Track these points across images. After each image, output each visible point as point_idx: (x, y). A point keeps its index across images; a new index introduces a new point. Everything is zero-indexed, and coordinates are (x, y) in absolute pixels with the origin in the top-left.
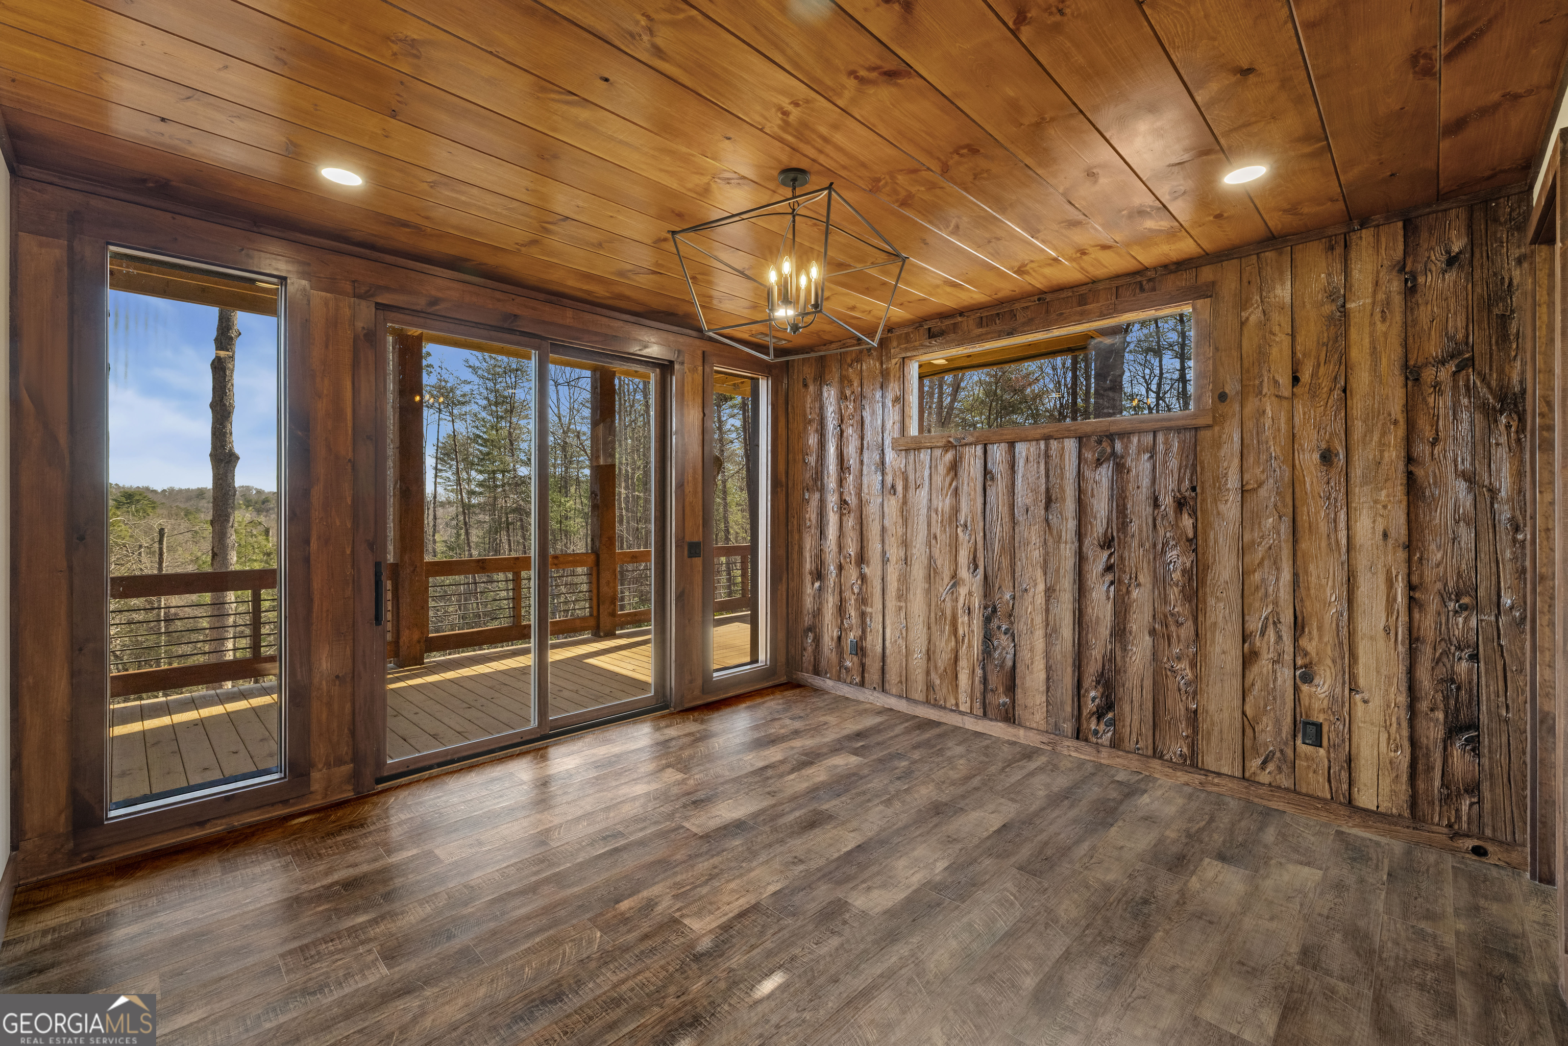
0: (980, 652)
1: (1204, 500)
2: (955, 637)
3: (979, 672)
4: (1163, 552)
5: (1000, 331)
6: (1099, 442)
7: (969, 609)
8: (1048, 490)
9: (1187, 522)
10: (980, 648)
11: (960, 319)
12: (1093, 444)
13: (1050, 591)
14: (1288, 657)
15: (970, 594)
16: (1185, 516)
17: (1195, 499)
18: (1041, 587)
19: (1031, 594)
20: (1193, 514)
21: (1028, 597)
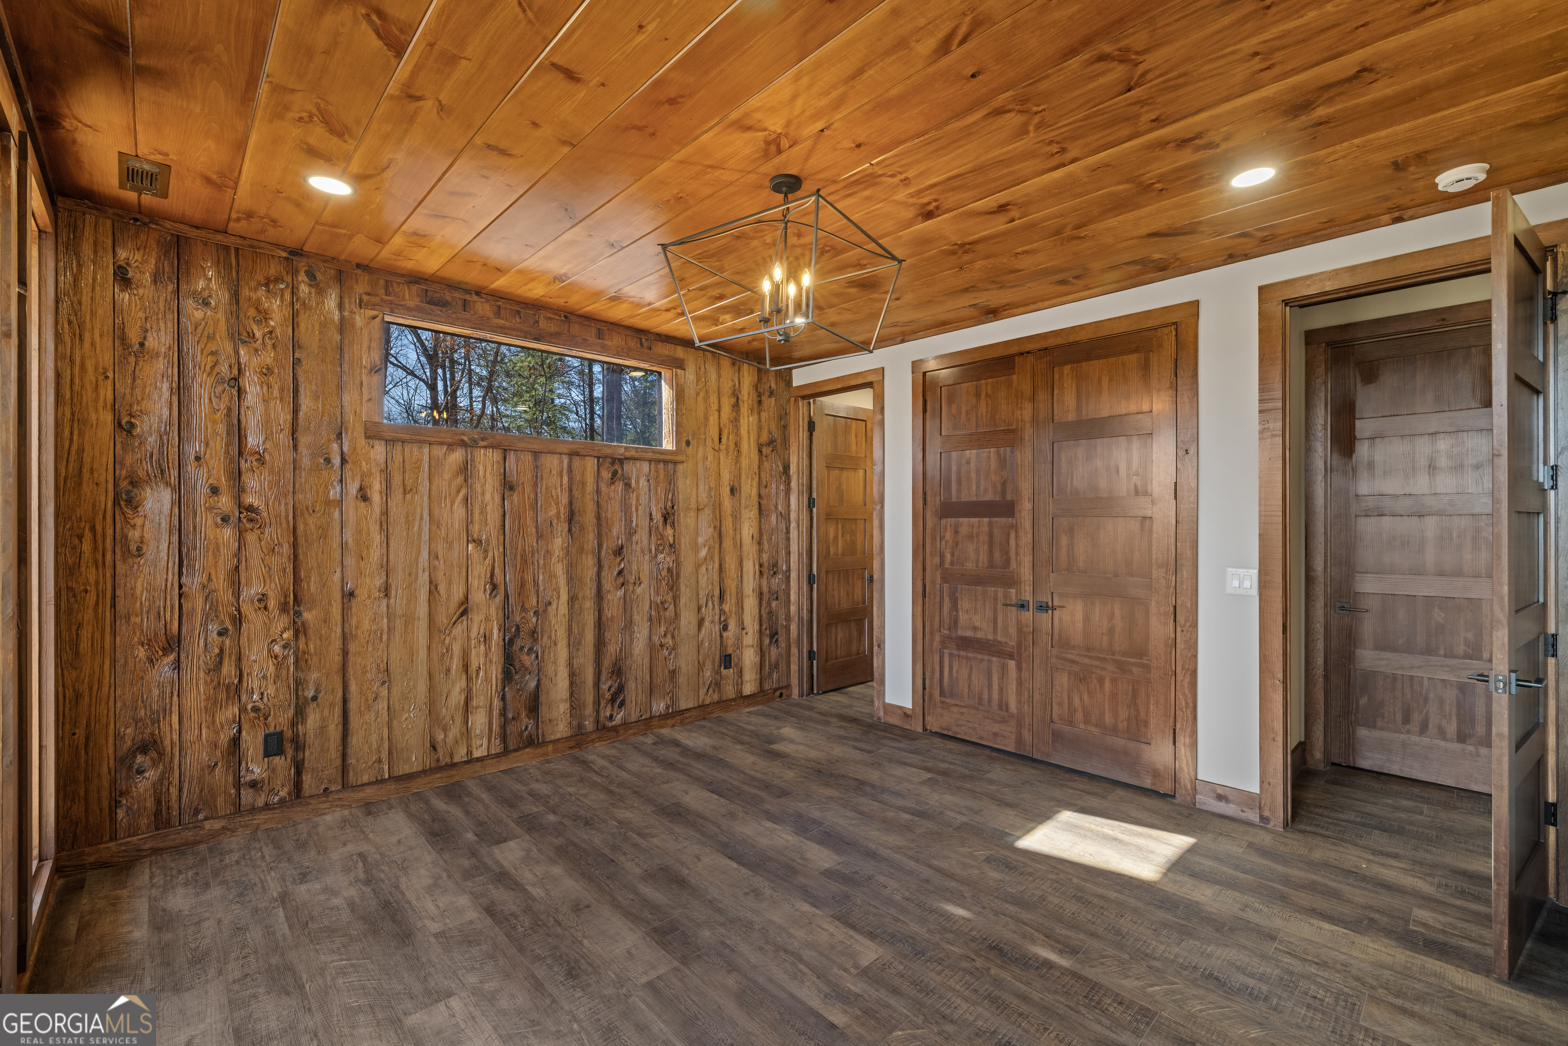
0: (499, 681)
1: (679, 515)
2: (467, 673)
3: (497, 703)
4: (656, 556)
5: (526, 332)
6: (613, 464)
7: (485, 636)
8: (571, 503)
9: (669, 531)
10: (500, 676)
11: (475, 298)
12: (607, 465)
13: (572, 599)
14: (717, 617)
15: (487, 619)
16: (669, 527)
17: (673, 514)
18: (564, 597)
19: (554, 606)
20: (673, 525)
21: (552, 610)
